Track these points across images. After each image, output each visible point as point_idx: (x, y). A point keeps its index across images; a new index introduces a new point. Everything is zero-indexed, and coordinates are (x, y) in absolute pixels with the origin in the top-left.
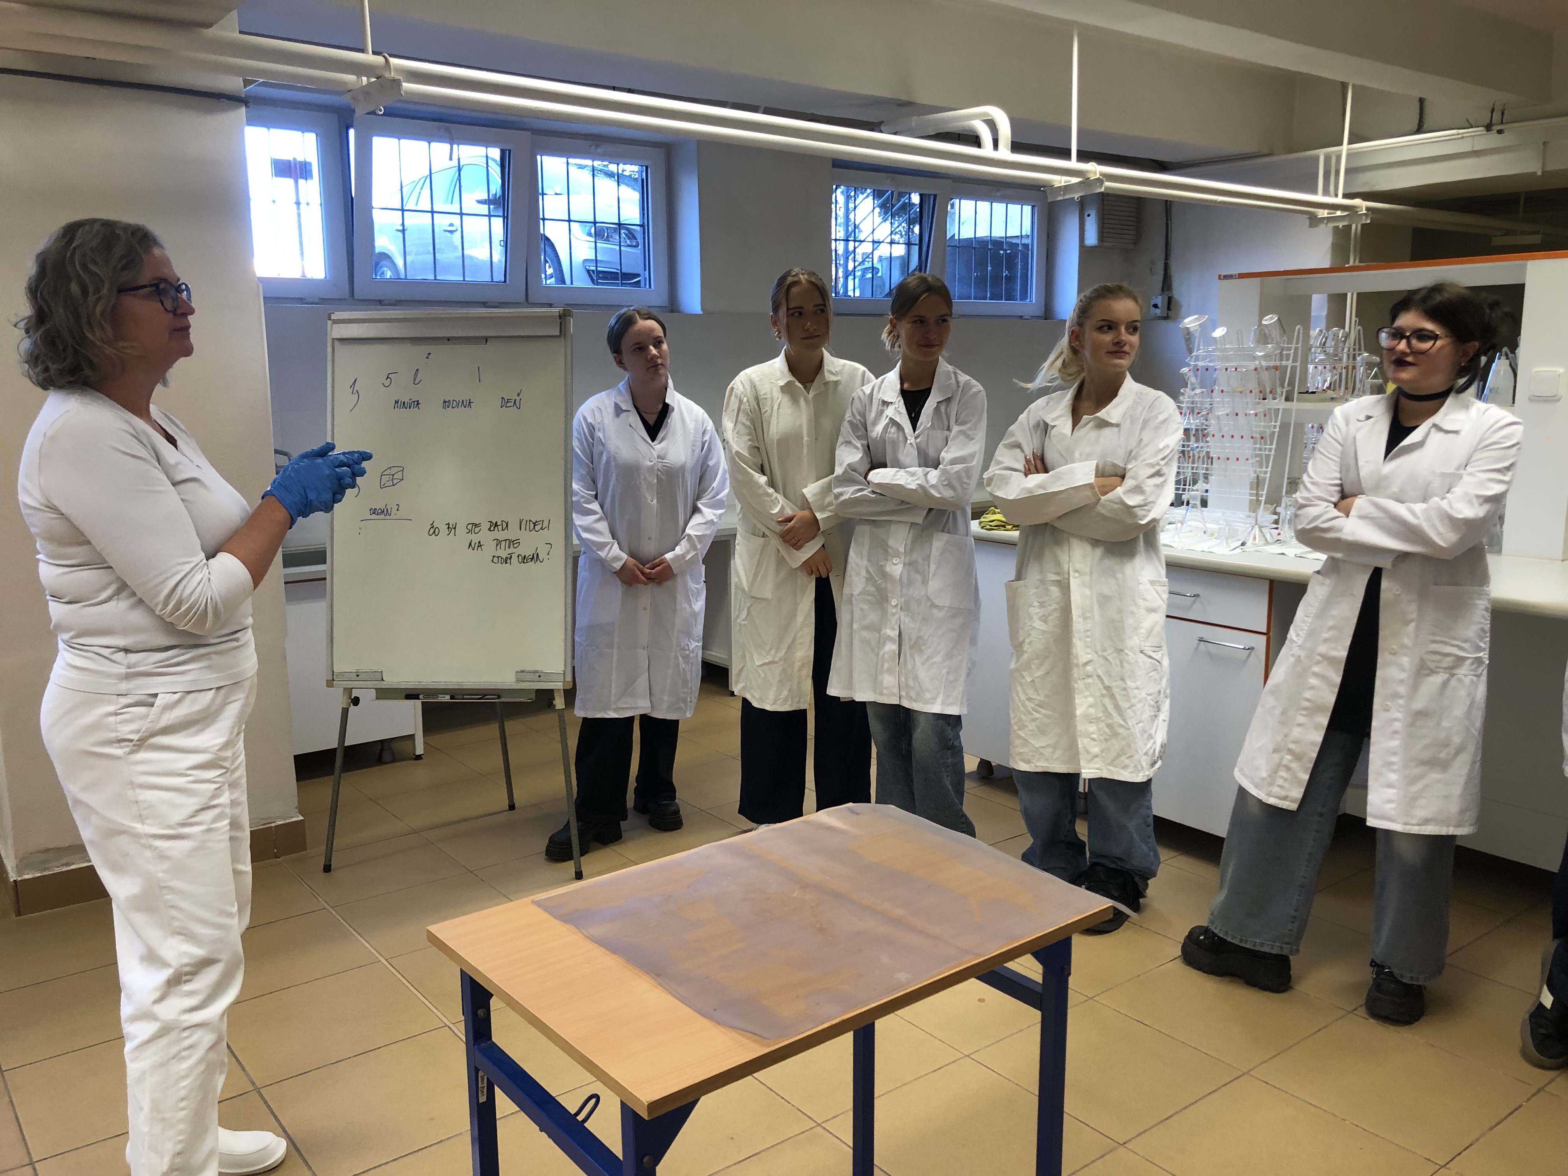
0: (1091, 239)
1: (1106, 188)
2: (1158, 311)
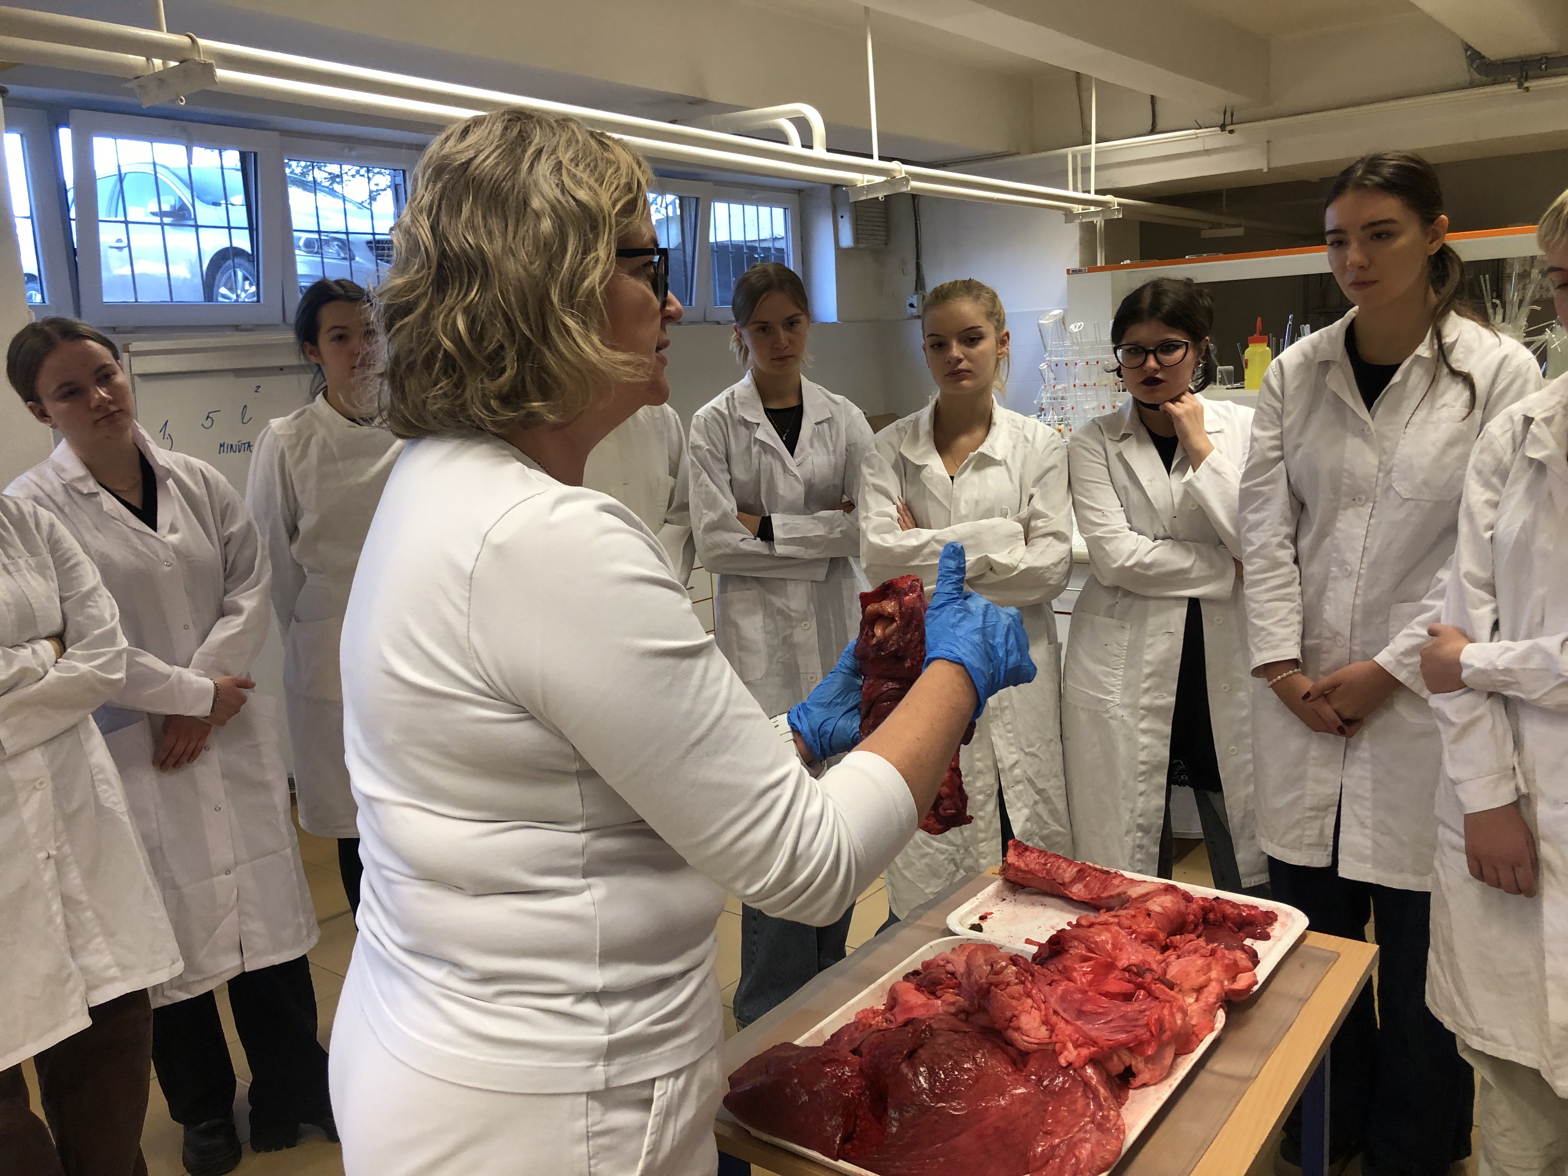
0: (847, 240)
1: (912, 188)
2: (914, 311)
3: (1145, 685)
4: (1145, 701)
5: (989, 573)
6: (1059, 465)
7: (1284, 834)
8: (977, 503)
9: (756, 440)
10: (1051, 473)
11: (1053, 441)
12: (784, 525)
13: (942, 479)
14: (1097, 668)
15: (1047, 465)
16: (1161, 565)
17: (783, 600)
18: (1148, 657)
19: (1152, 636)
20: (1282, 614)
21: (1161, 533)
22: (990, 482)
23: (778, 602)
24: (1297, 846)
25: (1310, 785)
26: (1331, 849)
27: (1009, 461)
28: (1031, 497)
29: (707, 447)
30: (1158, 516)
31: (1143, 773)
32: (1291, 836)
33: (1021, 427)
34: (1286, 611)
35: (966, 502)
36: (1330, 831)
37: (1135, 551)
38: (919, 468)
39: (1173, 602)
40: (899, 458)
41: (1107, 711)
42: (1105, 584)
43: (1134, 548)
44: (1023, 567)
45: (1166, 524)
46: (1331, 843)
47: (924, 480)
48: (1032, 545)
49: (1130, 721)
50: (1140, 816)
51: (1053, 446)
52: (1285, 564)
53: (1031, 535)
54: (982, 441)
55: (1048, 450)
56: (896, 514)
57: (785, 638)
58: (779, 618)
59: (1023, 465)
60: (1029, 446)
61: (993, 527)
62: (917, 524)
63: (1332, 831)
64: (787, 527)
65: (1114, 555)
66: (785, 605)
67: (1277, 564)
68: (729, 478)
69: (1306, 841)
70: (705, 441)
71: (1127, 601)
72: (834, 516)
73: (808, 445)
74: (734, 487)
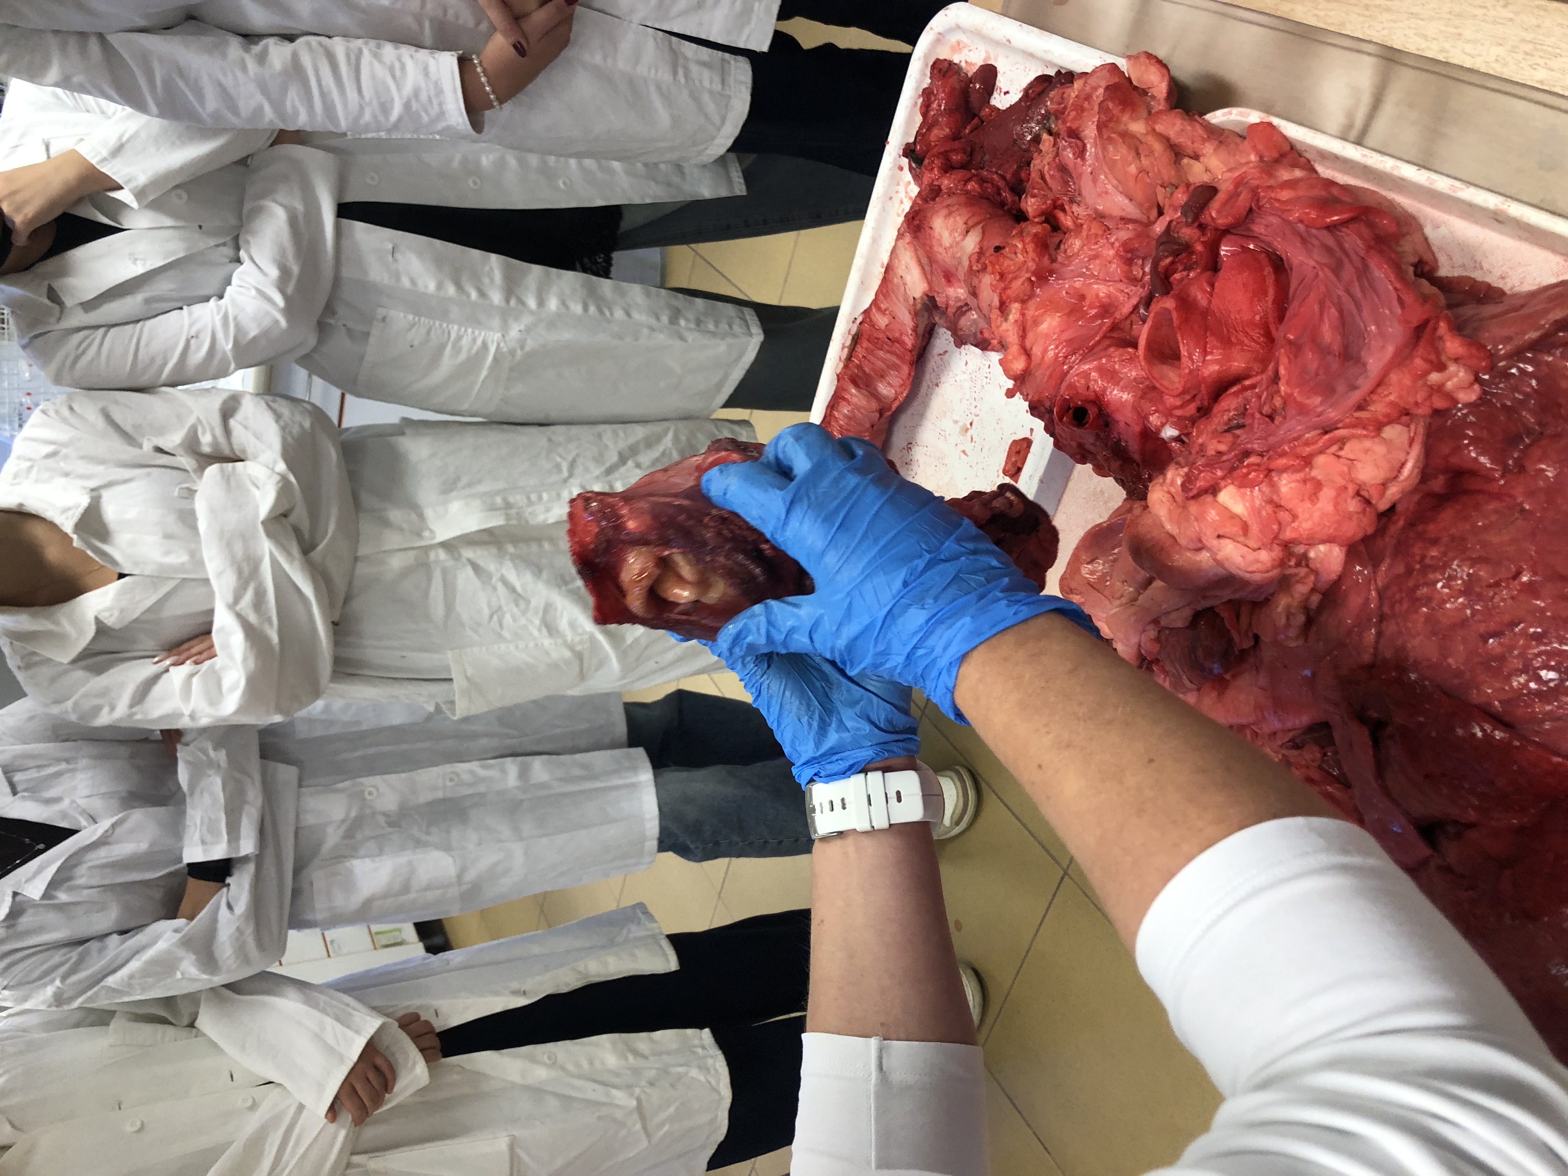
3: (474, 295)
4: (496, 297)
5: (292, 518)
6: (101, 405)
7: (707, 116)
8: (168, 536)
9: (46, 895)
10: (118, 417)
11: (57, 412)
12: (203, 842)
13: (122, 592)
14: (447, 363)
15: (100, 423)
16: (283, 253)
17: (330, 830)
18: (432, 286)
19: (398, 278)
20: (381, 72)
21: (228, 251)
22: (132, 514)
23: (332, 838)
24: (724, 101)
25: (642, 70)
26: (727, 56)
27: (93, 484)
28: (159, 450)
29: (58, 983)
30: (201, 253)
31: (601, 311)
32: (711, 107)
33: (28, 464)
34: (376, 64)
35: (167, 553)
36: (705, 53)
37: (260, 292)
38: (102, 630)
39: (345, 243)
40: (84, 663)
41: (512, 353)
42: (312, 341)
43: (253, 292)
44: (281, 467)
45: (212, 242)
46: (720, 53)
47: (126, 622)
48: (244, 451)
49: (527, 320)
50: (658, 319)
51: (66, 412)
52: (295, 56)
53: (227, 452)
54: (52, 526)
55: (73, 420)
56: (187, 667)
57: (390, 824)
58: (359, 836)
59: (102, 462)
60: (64, 451)
61: (213, 511)
62: (206, 632)
63: (705, 49)
64: (209, 838)
65: (267, 323)
66: (339, 826)
67: (296, 69)
68: (115, 937)
69: (717, 87)
70: (45, 985)
71: (341, 311)
72: (187, 762)
73: (56, 807)
74: (133, 924)
